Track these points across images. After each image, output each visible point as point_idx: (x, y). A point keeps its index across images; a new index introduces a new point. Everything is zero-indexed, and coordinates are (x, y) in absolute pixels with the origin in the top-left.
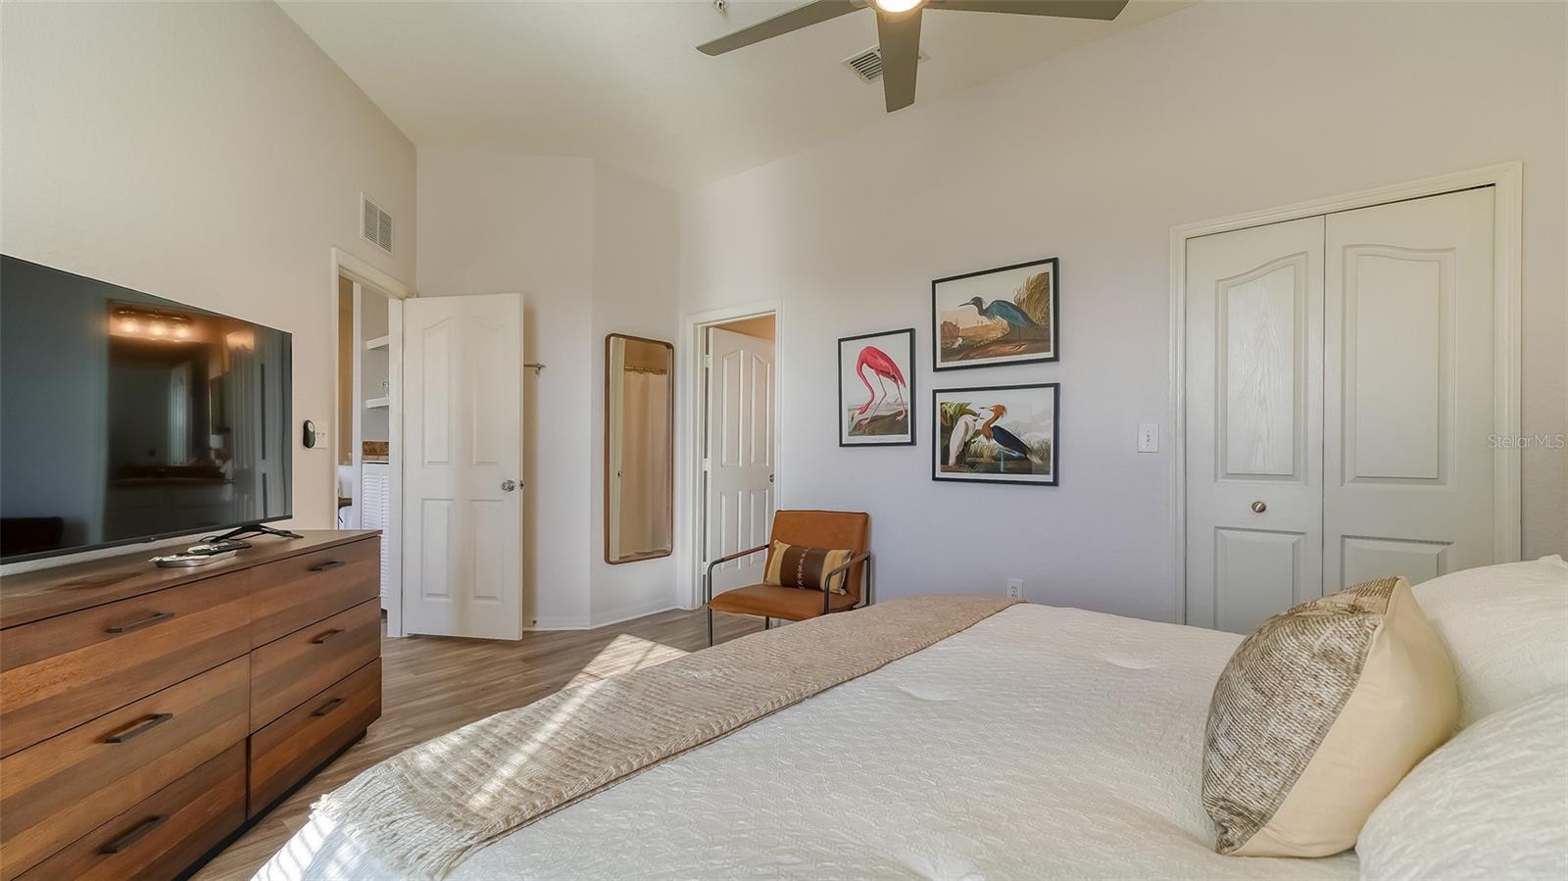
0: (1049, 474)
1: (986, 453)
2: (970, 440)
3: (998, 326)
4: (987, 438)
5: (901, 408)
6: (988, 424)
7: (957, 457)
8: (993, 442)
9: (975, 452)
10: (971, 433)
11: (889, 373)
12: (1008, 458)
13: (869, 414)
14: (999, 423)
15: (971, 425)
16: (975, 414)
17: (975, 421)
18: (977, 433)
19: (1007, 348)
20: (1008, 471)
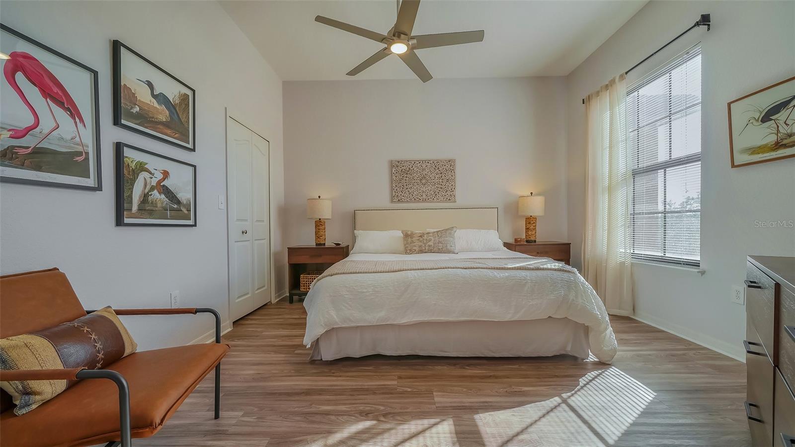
0: (190, 220)
1: (159, 205)
2: (148, 193)
3: (163, 114)
4: (160, 193)
5: (80, 149)
6: (159, 182)
7: (139, 206)
8: (163, 196)
9: (152, 203)
10: (148, 187)
11: (63, 104)
12: (172, 210)
13: (29, 141)
14: (165, 183)
15: (148, 180)
16: (151, 173)
17: (151, 178)
18: (152, 188)
19: (169, 132)
20: (172, 218)
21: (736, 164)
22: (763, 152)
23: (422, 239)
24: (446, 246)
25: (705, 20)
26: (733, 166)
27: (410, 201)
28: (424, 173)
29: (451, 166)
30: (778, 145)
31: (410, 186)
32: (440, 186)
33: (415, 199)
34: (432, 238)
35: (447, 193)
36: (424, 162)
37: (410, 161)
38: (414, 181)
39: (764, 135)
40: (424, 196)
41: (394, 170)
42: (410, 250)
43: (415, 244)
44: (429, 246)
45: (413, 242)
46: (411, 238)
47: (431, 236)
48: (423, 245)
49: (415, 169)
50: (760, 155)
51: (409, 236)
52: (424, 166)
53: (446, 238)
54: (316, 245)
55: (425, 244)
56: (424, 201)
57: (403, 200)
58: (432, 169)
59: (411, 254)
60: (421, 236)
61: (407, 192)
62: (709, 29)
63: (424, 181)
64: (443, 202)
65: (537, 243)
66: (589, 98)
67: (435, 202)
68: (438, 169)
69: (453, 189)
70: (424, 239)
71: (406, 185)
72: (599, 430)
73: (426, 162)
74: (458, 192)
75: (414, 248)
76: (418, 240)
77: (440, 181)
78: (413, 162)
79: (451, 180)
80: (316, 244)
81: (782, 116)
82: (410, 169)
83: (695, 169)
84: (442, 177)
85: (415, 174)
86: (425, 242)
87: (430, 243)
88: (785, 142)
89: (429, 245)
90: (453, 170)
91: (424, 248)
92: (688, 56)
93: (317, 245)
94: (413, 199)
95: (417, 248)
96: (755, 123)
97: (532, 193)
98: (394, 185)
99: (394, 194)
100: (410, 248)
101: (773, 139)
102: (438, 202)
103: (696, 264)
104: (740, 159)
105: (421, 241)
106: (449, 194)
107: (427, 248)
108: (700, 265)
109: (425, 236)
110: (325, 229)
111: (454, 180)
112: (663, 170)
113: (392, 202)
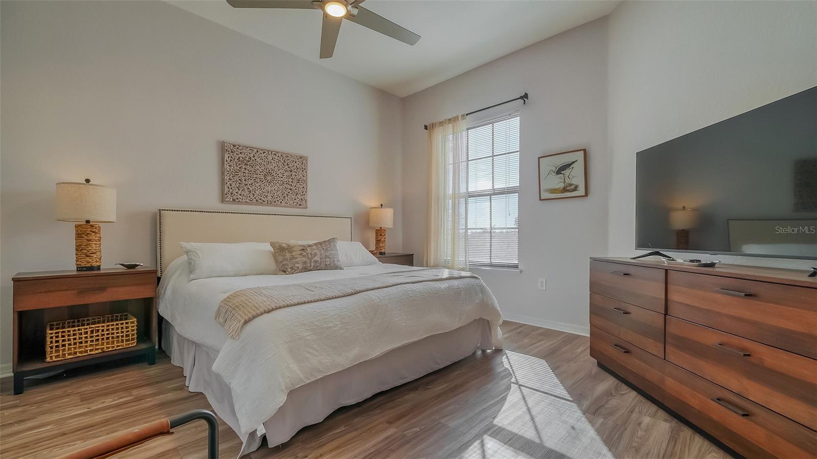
21: (542, 198)
22: (557, 193)
23: (305, 253)
24: (334, 261)
25: (525, 97)
26: (540, 200)
27: (250, 203)
28: (270, 167)
29: (302, 164)
30: (565, 190)
31: (250, 182)
32: (290, 187)
33: (257, 201)
34: (317, 251)
35: (298, 196)
36: (270, 153)
37: (252, 149)
38: (255, 176)
39: (557, 182)
40: (270, 198)
41: (226, 156)
42: (292, 268)
43: (296, 260)
44: (316, 262)
45: (293, 258)
46: (291, 252)
47: (315, 249)
48: (308, 261)
49: (258, 160)
50: (555, 195)
51: (287, 249)
52: (270, 158)
53: (332, 252)
54: (77, 270)
55: (310, 260)
56: (269, 203)
57: (241, 200)
58: (280, 164)
59: (292, 274)
60: (303, 250)
61: (246, 190)
62: (524, 103)
63: (269, 178)
64: (293, 207)
65: (386, 255)
66: (433, 126)
67: (283, 207)
68: (288, 165)
69: (304, 193)
70: (307, 253)
71: (245, 180)
72: (556, 394)
73: (273, 153)
74: (311, 196)
75: (297, 265)
76: (300, 254)
77: (290, 180)
78: (255, 150)
79: (303, 181)
80: (77, 268)
81: (567, 172)
82: (250, 158)
83: (515, 198)
84: (291, 175)
85: (258, 167)
86: (310, 256)
87: (317, 258)
88: (568, 188)
89: (314, 261)
90: (304, 170)
91: (309, 265)
92: (510, 116)
93: (80, 269)
94: (254, 200)
95: (300, 266)
96: (553, 174)
97: (382, 205)
98: (227, 178)
99: (226, 189)
100: (290, 266)
101: (562, 185)
102: (287, 207)
103: (516, 266)
104: (545, 195)
105: (304, 256)
106: (300, 198)
107: (313, 264)
108: (519, 266)
109: (308, 249)
110: (100, 241)
111: (305, 182)
112: (489, 197)
113: (223, 200)
